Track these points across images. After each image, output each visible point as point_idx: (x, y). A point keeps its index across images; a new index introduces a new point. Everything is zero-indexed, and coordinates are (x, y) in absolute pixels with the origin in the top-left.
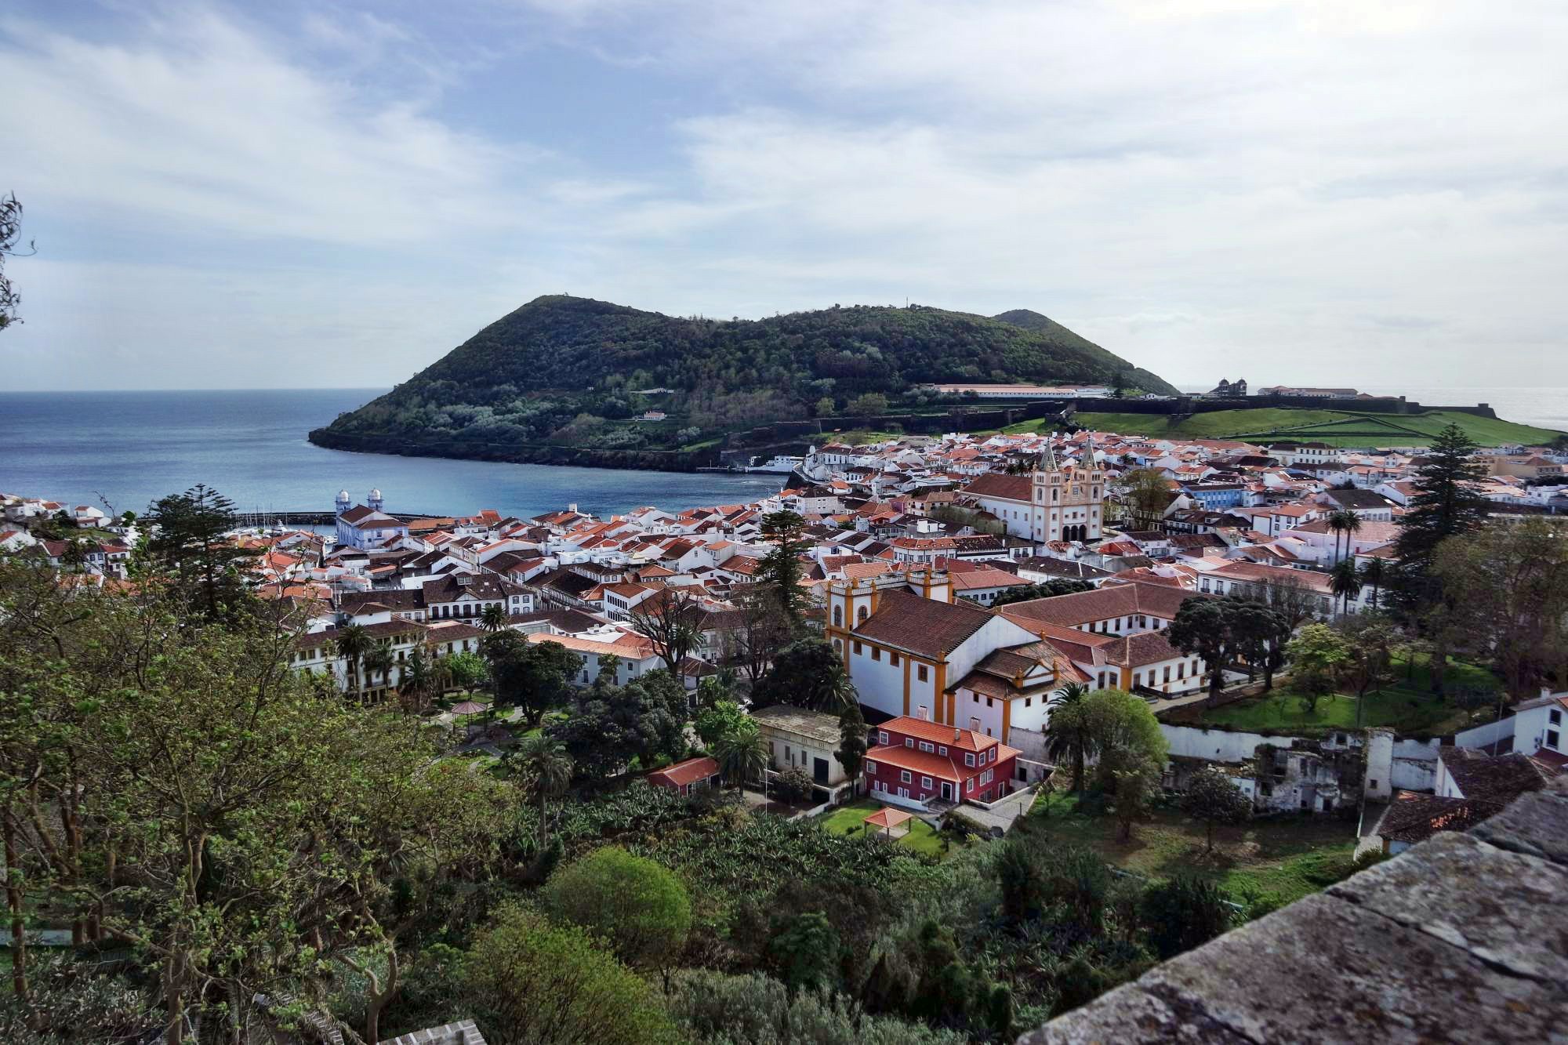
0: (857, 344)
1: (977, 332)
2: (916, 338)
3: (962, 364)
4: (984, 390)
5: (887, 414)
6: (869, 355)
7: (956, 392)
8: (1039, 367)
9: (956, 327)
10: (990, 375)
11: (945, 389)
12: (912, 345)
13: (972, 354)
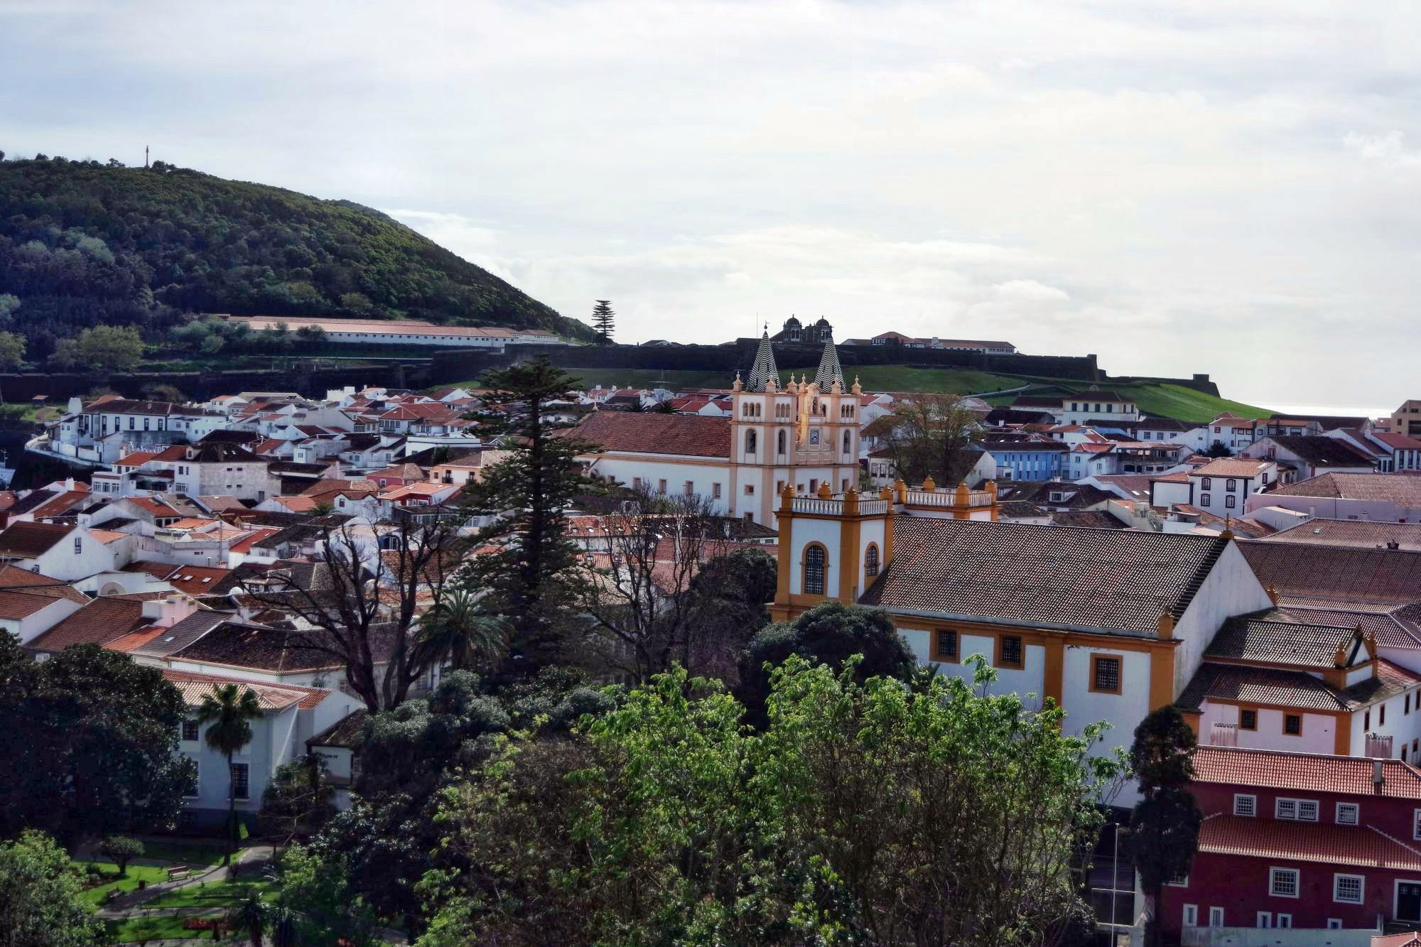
0: (56, 231)
1: (300, 222)
2: (180, 225)
3: (280, 278)
4: (334, 328)
5: (143, 368)
6: (84, 251)
7: (282, 331)
8: (430, 292)
9: (256, 209)
10: (338, 302)
11: (259, 324)
12: (174, 238)
13: (294, 260)
